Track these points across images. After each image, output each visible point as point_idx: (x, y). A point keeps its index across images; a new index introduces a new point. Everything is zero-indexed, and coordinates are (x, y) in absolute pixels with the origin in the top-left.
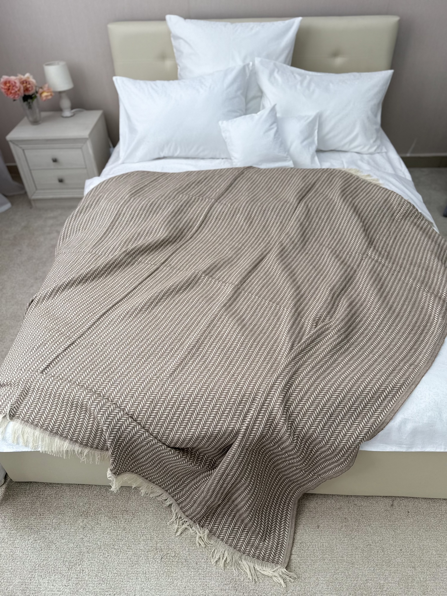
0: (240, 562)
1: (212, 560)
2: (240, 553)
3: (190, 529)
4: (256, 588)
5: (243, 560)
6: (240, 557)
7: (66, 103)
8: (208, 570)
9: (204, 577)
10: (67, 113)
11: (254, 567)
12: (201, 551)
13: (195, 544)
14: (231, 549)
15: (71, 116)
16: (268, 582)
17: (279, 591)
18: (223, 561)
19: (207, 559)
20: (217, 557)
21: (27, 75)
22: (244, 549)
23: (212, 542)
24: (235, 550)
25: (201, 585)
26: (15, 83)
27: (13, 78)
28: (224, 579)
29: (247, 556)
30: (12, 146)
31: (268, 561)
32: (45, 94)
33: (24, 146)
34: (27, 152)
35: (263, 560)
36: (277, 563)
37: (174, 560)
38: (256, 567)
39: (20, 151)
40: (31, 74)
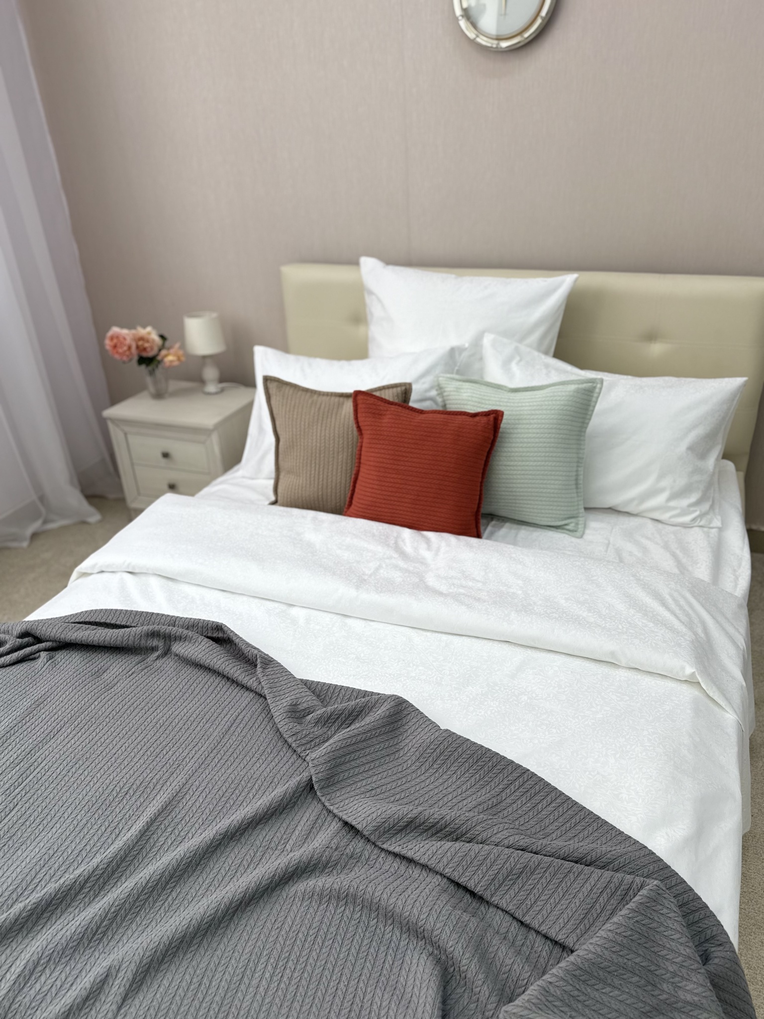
7: (210, 373)
10: (211, 388)
15: (216, 393)
21: (149, 329)
26: (125, 339)
27: (125, 332)
30: (111, 426)
32: (170, 358)
33: (127, 429)
34: (131, 438)
39: (121, 436)
40: (154, 327)
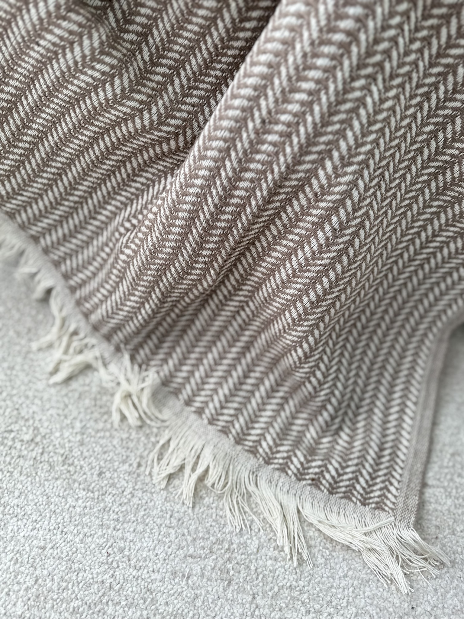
0: (251, 488)
1: (156, 470)
2: (252, 462)
3: (102, 370)
4: (301, 583)
5: (263, 484)
6: (254, 472)
8: (135, 500)
9: (118, 520)
11: (299, 511)
12: (125, 436)
13: (109, 413)
14: (227, 443)
16: (344, 564)
17: (382, 604)
18: (195, 477)
19: (139, 465)
20: (176, 463)
22: (270, 448)
23: (166, 414)
24: (239, 448)
25: (100, 547)
28: (189, 538)
29: (277, 473)
31: (347, 495)
35: (331, 493)
36: (379, 506)
37: (25, 452)
38: (307, 511)
